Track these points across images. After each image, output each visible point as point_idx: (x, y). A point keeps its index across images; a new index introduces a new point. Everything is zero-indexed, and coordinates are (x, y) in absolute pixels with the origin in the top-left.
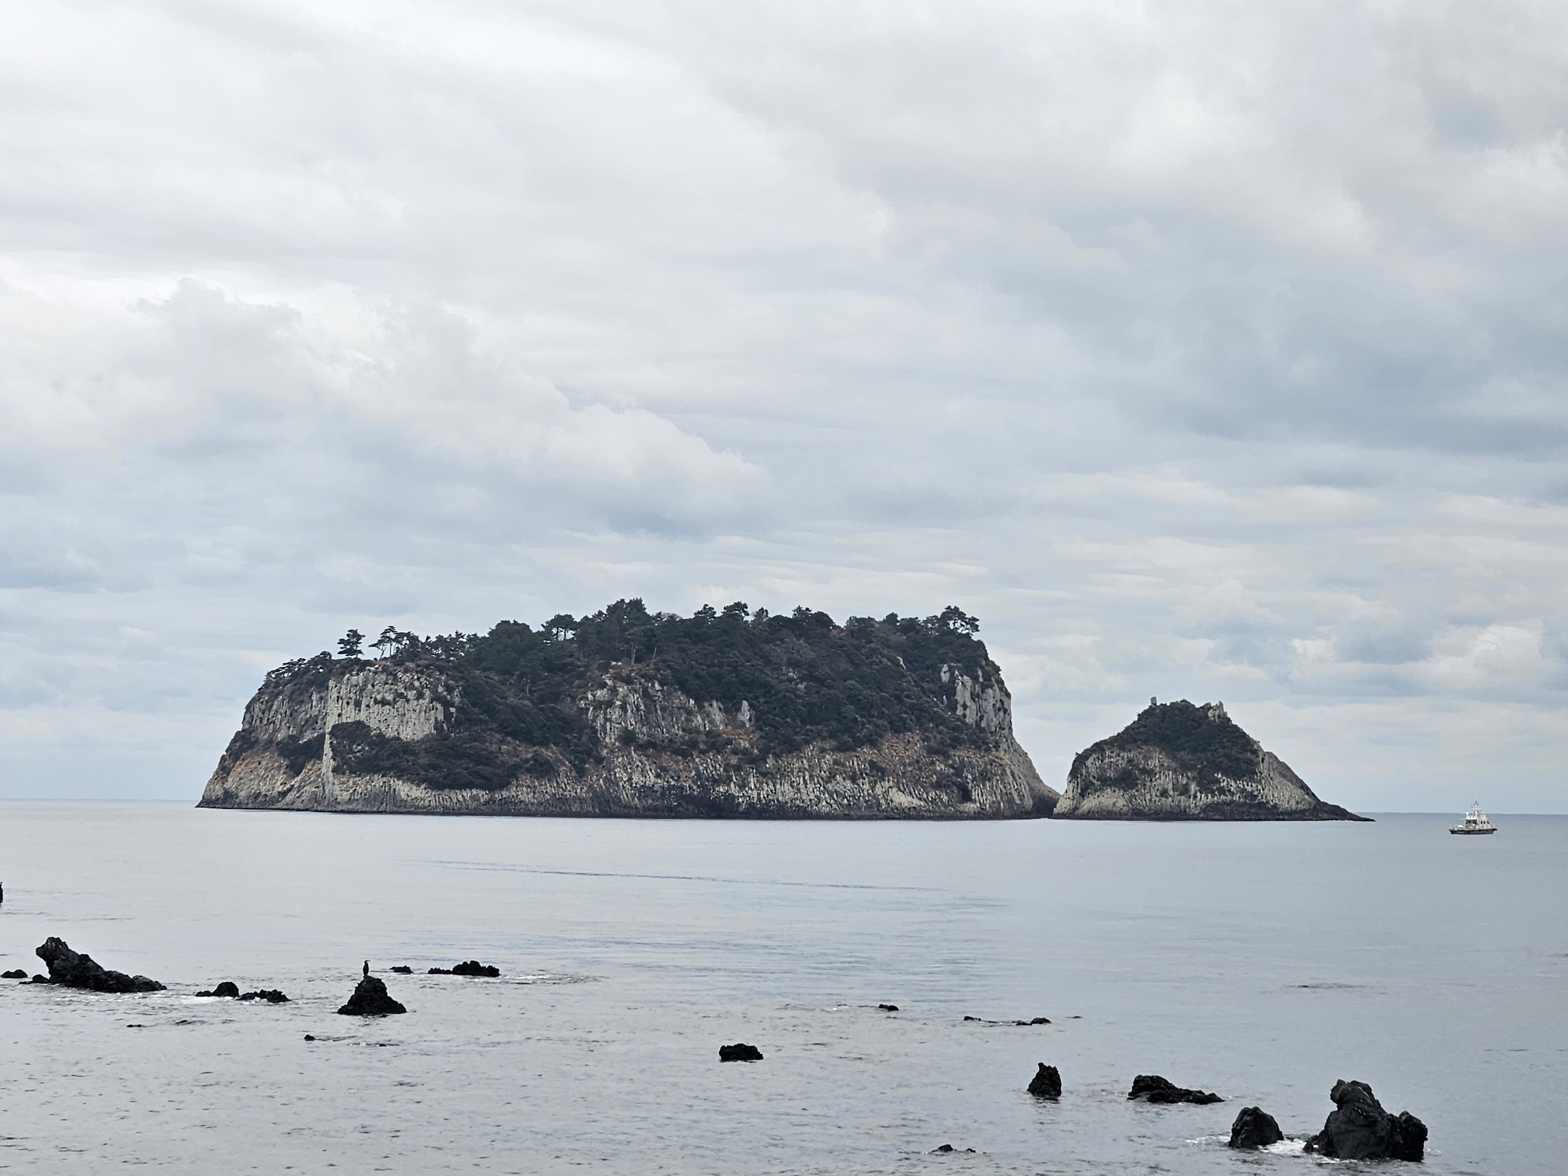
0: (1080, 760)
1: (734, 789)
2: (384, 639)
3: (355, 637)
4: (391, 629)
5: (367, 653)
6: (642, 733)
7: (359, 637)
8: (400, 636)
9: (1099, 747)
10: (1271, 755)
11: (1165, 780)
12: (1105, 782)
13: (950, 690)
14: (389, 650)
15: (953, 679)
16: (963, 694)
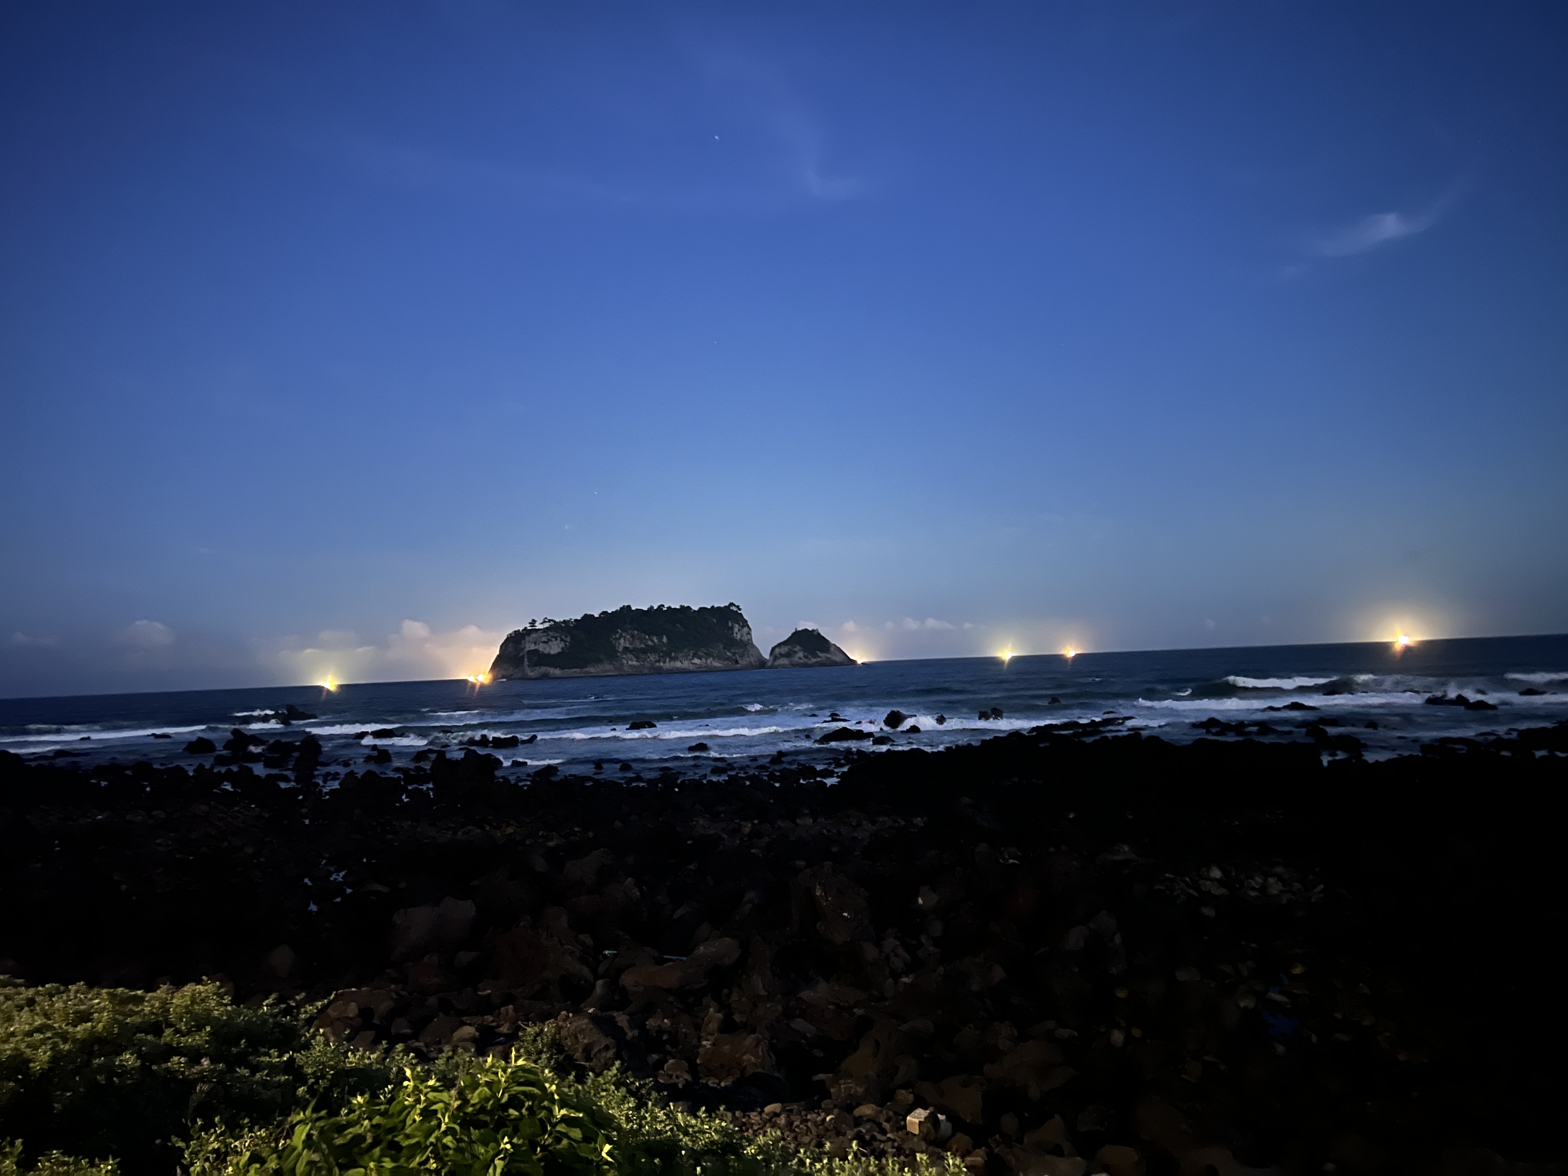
0: (773, 649)
1: (662, 664)
2: (544, 622)
3: (533, 622)
4: (546, 618)
5: (539, 626)
6: (631, 647)
7: (536, 621)
8: (550, 621)
9: (779, 645)
10: (834, 645)
11: (801, 654)
12: (782, 655)
13: (732, 628)
14: (547, 625)
15: (732, 625)
16: (736, 630)
